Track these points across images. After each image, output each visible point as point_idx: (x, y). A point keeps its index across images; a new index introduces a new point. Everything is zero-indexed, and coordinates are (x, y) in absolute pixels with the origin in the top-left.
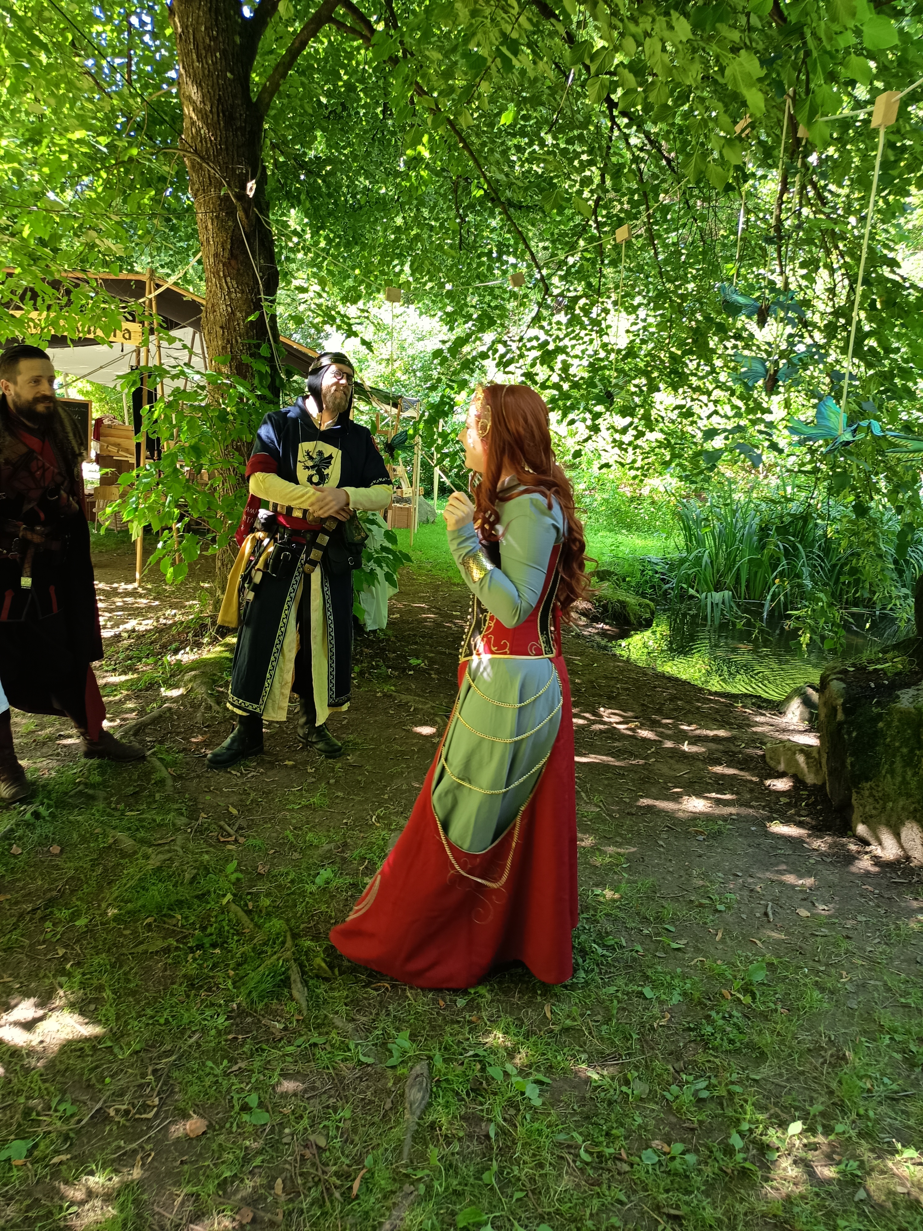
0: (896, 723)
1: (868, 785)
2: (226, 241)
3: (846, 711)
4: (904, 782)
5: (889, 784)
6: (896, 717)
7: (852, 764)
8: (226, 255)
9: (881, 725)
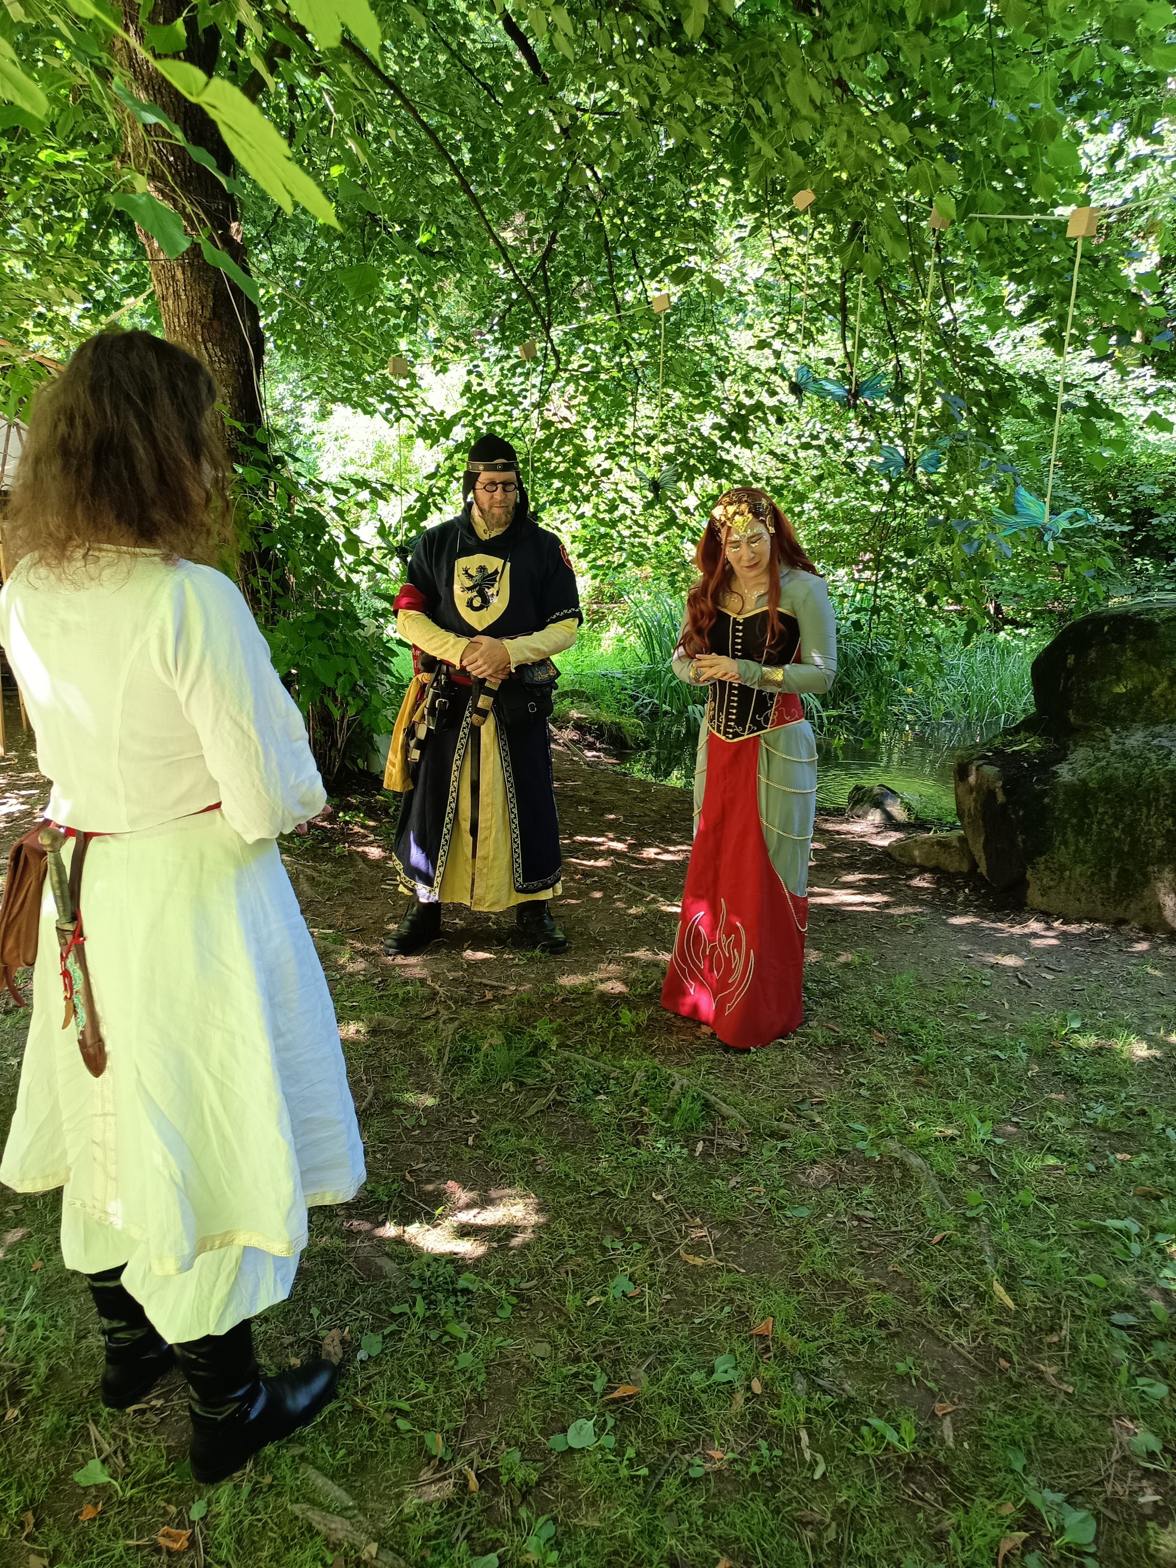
0: (1061, 797)
1: (1043, 859)
2: (206, 297)
3: (1006, 792)
4: (1078, 850)
5: (1063, 855)
6: (1061, 791)
7: (1023, 841)
8: (207, 314)
9: (1046, 800)
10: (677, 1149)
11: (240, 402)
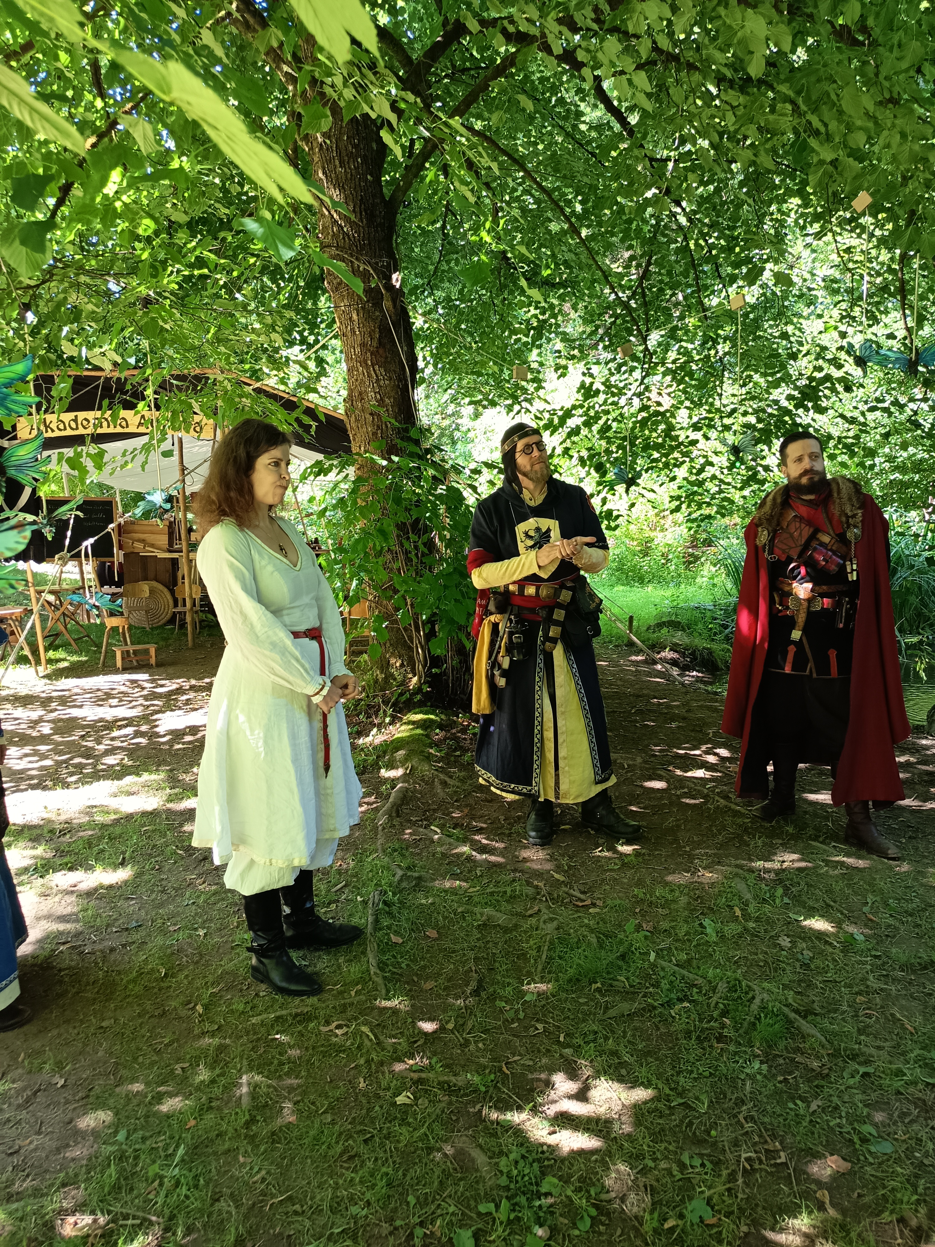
2: (374, 331)
8: (375, 344)
10: (757, 1065)
11: (400, 409)
